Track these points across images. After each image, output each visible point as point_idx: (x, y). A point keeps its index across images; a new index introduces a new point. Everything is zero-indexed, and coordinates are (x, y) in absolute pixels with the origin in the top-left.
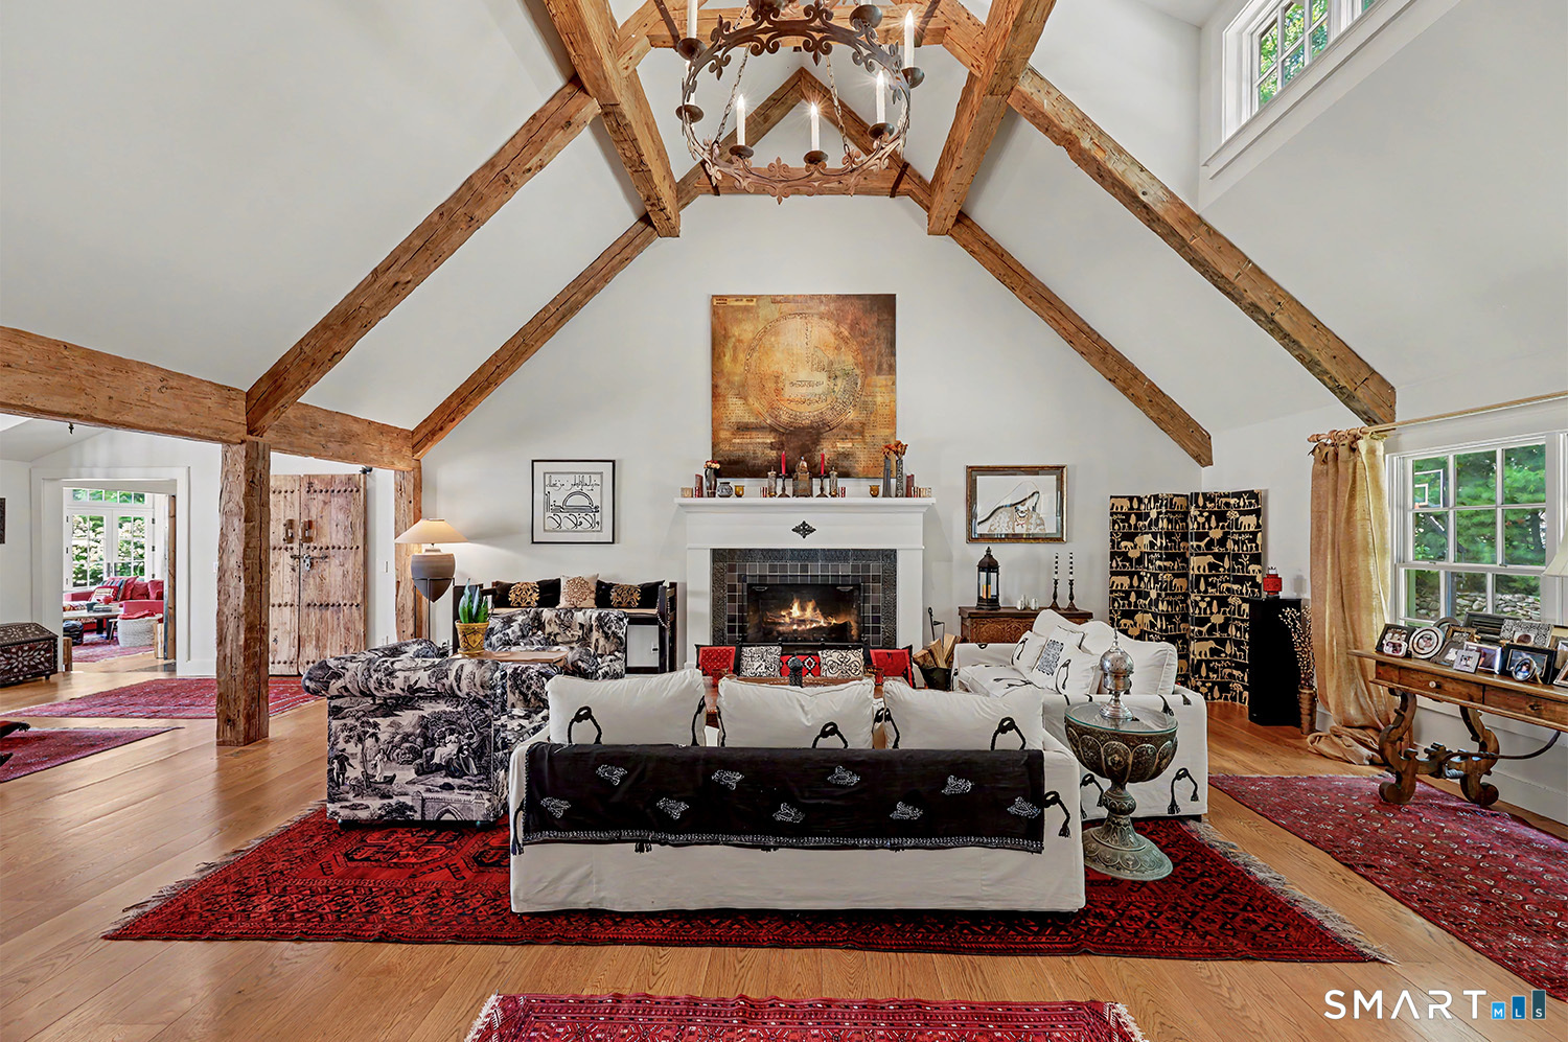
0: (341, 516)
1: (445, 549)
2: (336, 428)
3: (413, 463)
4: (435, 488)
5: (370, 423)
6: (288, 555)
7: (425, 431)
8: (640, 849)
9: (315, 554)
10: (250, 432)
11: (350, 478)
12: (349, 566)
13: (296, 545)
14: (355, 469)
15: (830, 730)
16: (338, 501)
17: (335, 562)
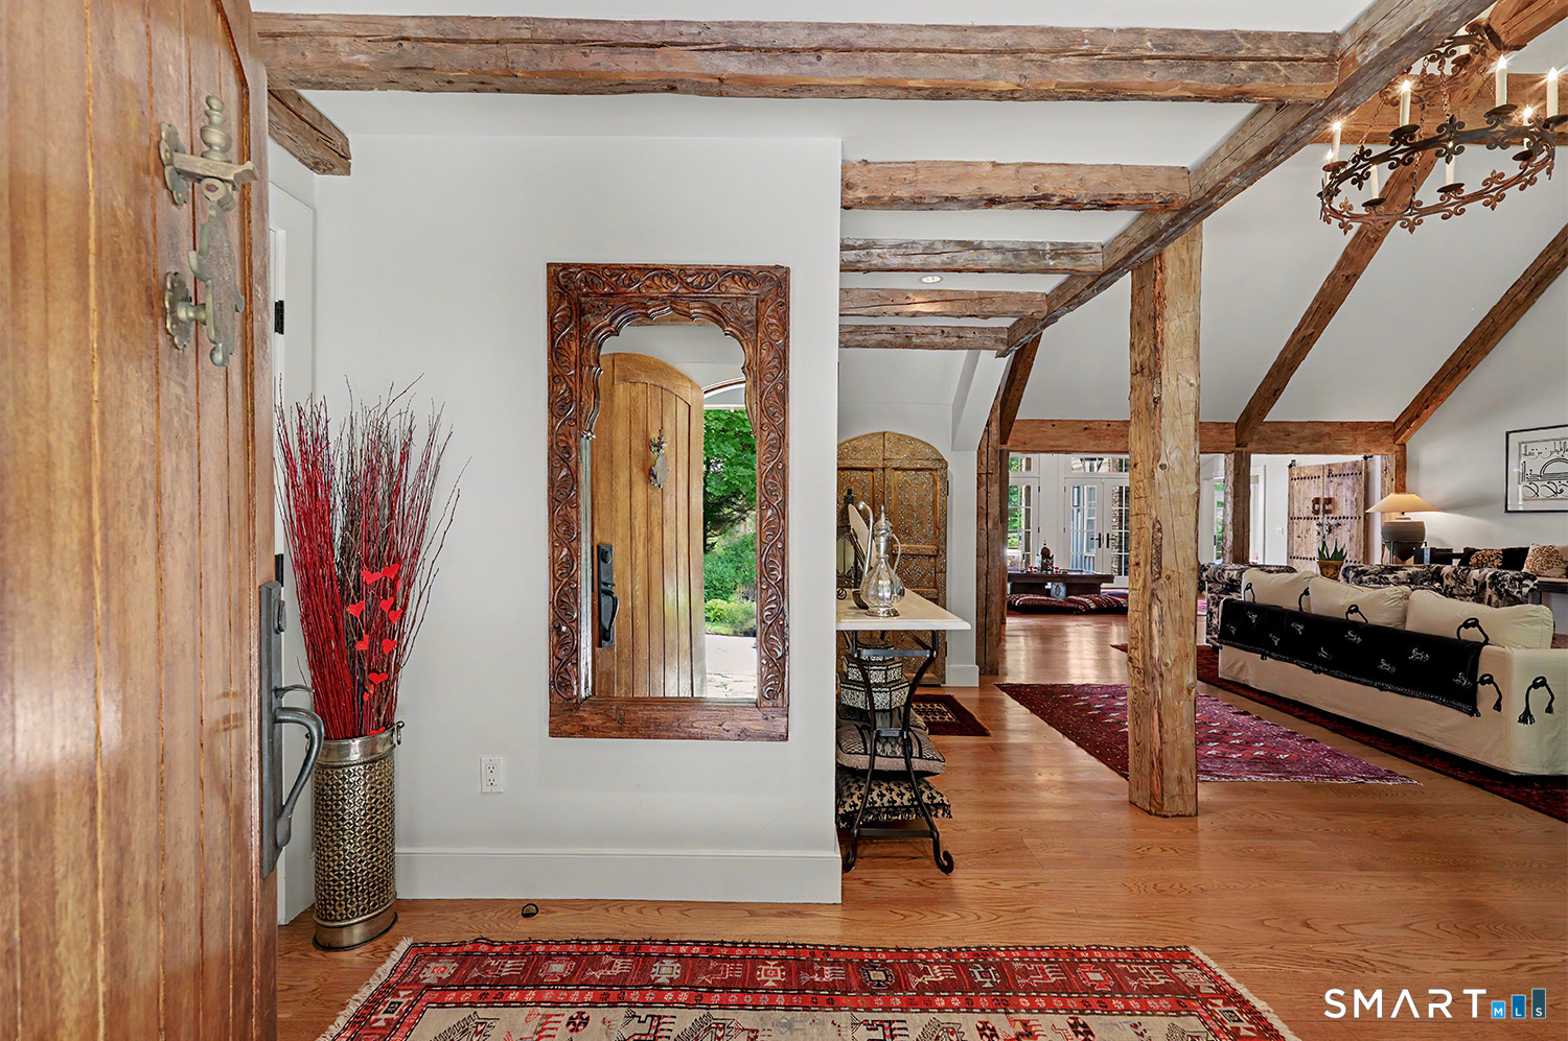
0: (1349, 494)
1: (1415, 517)
2: (1307, 432)
3: (1396, 448)
4: (1417, 467)
5: (1342, 423)
6: (1315, 522)
7: (1403, 421)
8: (1262, 658)
9: (1333, 522)
10: (1238, 446)
11: (1355, 464)
12: (1354, 532)
13: (1321, 516)
14: (1359, 458)
15: (1354, 609)
16: (1349, 482)
17: (1345, 528)
